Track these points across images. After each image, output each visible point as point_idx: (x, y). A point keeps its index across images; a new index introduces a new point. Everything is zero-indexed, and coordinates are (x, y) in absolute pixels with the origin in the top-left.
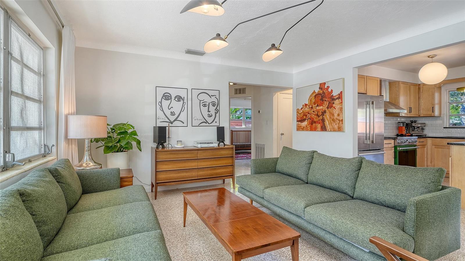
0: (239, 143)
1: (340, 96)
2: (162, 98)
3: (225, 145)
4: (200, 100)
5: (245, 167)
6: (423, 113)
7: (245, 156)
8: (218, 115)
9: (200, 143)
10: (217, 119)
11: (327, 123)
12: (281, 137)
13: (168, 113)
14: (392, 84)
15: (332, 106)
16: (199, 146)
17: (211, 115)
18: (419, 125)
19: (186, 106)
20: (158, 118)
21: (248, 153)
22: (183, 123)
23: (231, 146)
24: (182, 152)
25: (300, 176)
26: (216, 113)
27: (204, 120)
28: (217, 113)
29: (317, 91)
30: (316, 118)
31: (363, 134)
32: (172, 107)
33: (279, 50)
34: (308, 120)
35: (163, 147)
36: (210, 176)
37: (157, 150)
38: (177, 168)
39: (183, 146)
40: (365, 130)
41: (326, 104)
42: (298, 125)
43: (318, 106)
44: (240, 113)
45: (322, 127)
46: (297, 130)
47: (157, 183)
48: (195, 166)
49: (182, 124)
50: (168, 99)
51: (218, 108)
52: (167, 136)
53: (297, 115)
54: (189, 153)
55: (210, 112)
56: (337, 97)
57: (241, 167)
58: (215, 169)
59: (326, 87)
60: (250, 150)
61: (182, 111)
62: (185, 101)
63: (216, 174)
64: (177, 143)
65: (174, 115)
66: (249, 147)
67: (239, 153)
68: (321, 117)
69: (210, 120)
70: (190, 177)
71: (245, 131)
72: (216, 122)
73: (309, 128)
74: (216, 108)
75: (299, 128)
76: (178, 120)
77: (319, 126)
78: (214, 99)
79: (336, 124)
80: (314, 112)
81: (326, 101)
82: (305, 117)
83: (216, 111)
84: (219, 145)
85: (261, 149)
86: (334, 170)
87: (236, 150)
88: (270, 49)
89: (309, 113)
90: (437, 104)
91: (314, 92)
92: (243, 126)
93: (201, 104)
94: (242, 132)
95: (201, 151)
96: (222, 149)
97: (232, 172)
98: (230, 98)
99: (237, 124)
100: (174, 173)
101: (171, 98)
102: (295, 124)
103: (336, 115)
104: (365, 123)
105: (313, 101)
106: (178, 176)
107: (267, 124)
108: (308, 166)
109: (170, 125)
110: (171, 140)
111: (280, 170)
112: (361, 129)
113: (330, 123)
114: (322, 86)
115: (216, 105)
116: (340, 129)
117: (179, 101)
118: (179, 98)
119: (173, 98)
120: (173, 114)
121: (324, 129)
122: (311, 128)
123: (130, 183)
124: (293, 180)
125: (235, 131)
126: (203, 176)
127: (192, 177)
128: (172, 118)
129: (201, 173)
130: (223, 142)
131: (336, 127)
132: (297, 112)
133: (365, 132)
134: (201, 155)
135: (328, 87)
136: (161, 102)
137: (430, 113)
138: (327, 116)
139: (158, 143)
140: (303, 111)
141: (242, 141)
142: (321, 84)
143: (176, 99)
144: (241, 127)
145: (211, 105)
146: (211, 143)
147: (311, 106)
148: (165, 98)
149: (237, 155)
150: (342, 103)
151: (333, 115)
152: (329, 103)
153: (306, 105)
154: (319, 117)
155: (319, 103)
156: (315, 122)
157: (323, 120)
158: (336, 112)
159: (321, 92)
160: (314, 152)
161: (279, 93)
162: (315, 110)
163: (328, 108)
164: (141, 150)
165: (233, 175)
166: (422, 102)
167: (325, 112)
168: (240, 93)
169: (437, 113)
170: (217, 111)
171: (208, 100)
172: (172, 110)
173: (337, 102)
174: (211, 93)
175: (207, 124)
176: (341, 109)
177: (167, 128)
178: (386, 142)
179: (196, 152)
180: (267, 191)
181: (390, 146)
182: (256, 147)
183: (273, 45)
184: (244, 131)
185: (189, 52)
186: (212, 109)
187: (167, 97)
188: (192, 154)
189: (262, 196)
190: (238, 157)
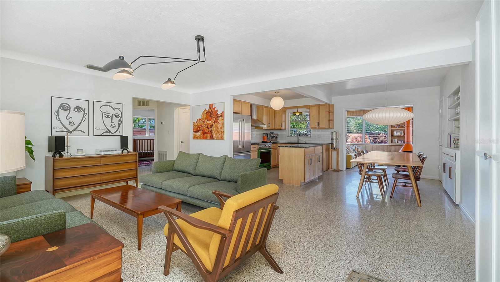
0: (143, 151)
1: (222, 115)
2: (59, 108)
3: (128, 152)
4: (103, 112)
5: (148, 172)
6: (277, 127)
7: (148, 163)
8: (121, 126)
9: (103, 151)
10: (120, 129)
11: (214, 133)
12: (181, 145)
13: (66, 123)
14: (258, 107)
15: (217, 122)
16: (103, 153)
17: (114, 125)
18: (275, 135)
19: (87, 117)
20: (54, 128)
21: (151, 160)
22: (84, 133)
23: (134, 153)
24: (84, 160)
25: (189, 171)
26: (119, 124)
27: (107, 130)
28: (121, 124)
29: (207, 110)
30: (207, 130)
31: (237, 141)
32: (71, 118)
33: (173, 83)
34: (201, 131)
35: (61, 156)
36: (113, 179)
37: (55, 159)
38: (78, 174)
39: (84, 154)
40: (238, 138)
41: (213, 119)
42: (194, 135)
43: (208, 121)
44: (144, 122)
45: (210, 136)
46: (193, 139)
47: (55, 190)
48: (98, 172)
49: (82, 134)
50: (67, 110)
51: (122, 120)
52: (66, 145)
53: (193, 127)
54: (91, 160)
55: (113, 122)
56: (220, 115)
57: (144, 172)
58: (118, 173)
59: (213, 107)
60: (153, 158)
61: (83, 121)
62: (86, 111)
63: (120, 177)
64: (78, 152)
65: (73, 125)
66: (152, 154)
67: (142, 161)
68: (210, 129)
69: (113, 130)
70: (92, 182)
71: (149, 140)
72: (119, 132)
73: (202, 137)
74: (120, 120)
75: (195, 137)
76: (77, 130)
77: (209, 136)
78: (117, 111)
79: (220, 135)
80: (205, 125)
81: (213, 117)
82: (199, 129)
83: (119, 122)
84: (122, 152)
85: (163, 156)
86: (210, 165)
87: (139, 158)
88: (166, 82)
89: (202, 126)
90: (284, 122)
91: (206, 110)
92: (147, 135)
93: (104, 116)
94: (145, 141)
95: (105, 158)
96: (125, 155)
97: (135, 175)
98: (134, 109)
99: (140, 133)
100: (75, 179)
101: (70, 109)
102: (191, 133)
103: (219, 128)
104: (238, 133)
105: (205, 116)
106: (79, 182)
107: (169, 134)
108: (196, 164)
109: (69, 134)
110: (69, 148)
111: (176, 169)
112: (236, 138)
113: (216, 134)
114: (211, 106)
115: (120, 117)
116: (222, 138)
117: (79, 111)
118: (79, 109)
119: (72, 109)
120: (71, 124)
121: (212, 138)
122: (203, 138)
123: (28, 190)
124: (185, 174)
125: (138, 140)
126: (107, 180)
127: (94, 182)
128: (71, 128)
129: (105, 177)
130: (127, 150)
131: (220, 136)
132: (194, 125)
133: (238, 140)
134: (104, 162)
135: (215, 107)
136: (58, 113)
137: (280, 127)
138: (214, 128)
139: (55, 152)
140: (197, 124)
141: (145, 149)
142: (210, 104)
143: (76, 110)
144: (145, 136)
145: (114, 117)
146: (114, 150)
147: (203, 121)
148: (63, 108)
149: (140, 162)
150: (223, 119)
151: (218, 128)
152: (215, 119)
153: (200, 119)
154: (209, 129)
155: (209, 118)
156: (206, 133)
157: (211, 131)
158: (220, 126)
159: (210, 110)
160: (200, 154)
161: (179, 108)
162: (206, 123)
163: (214, 122)
164: (34, 160)
165: (136, 177)
166: (276, 120)
167: (213, 125)
168: (143, 105)
169: (283, 128)
170: (121, 122)
171: (111, 112)
172: (71, 120)
173: (220, 118)
174: (114, 106)
175: (110, 134)
176: (223, 124)
177: (66, 137)
178: (252, 146)
179: (100, 159)
180: (164, 183)
181: (255, 149)
182: (159, 154)
183: (169, 80)
184: (147, 140)
185: (91, 67)
186: (116, 120)
187: (65, 107)
188: (95, 161)
189: (160, 188)
190: (142, 164)
